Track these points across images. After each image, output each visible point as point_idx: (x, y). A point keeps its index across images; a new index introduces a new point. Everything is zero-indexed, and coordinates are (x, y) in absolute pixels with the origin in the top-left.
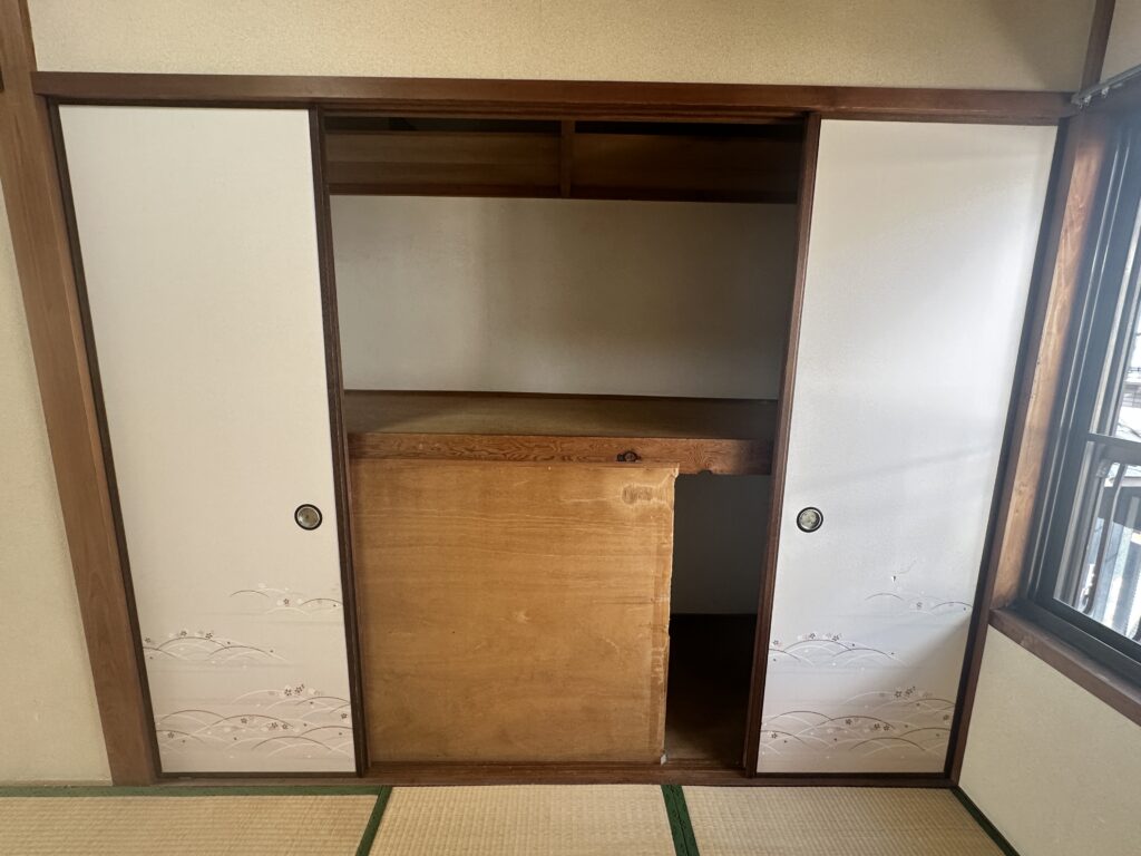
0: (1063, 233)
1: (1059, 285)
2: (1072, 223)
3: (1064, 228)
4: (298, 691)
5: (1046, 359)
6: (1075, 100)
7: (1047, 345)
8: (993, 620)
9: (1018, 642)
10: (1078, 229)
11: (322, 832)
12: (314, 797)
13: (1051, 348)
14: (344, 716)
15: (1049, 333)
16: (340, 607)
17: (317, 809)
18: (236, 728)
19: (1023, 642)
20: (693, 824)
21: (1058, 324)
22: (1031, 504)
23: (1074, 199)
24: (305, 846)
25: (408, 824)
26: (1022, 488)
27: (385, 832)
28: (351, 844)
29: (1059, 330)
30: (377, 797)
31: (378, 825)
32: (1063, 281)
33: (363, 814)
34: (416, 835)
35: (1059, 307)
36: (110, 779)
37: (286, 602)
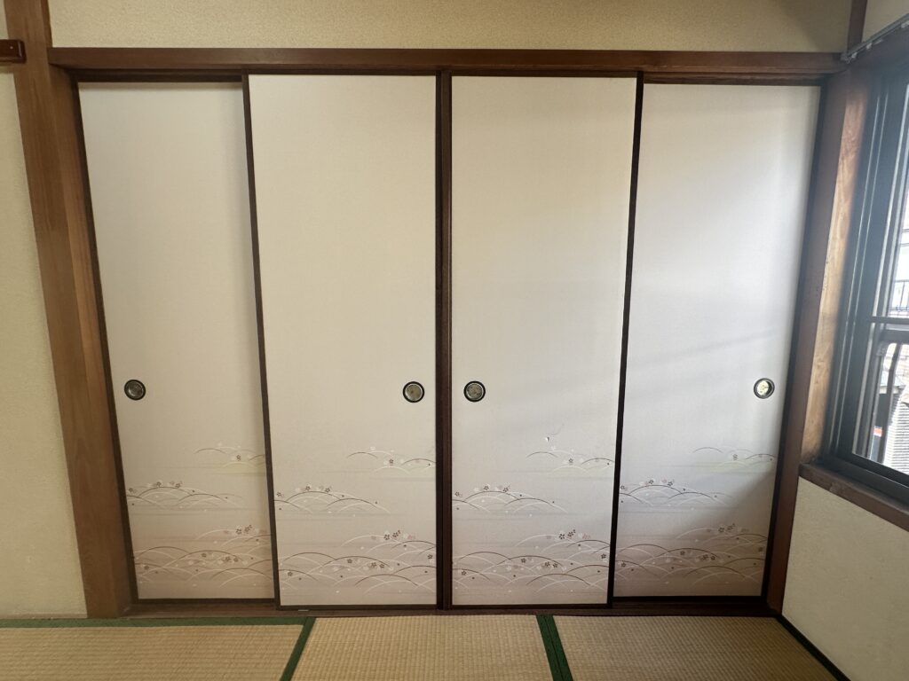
0: (840, 160)
1: (840, 201)
2: (847, 152)
3: (841, 156)
4: (395, 535)
5: (833, 258)
6: (844, 58)
7: (833, 248)
8: (803, 473)
9: (828, 489)
10: (852, 157)
11: (256, 656)
12: (250, 627)
13: (837, 250)
14: (430, 557)
15: (834, 239)
16: (434, 466)
17: (253, 636)
18: (342, 567)
19: (831, 488)
20: (564, 648)
21: (841, 231)
22: (827, 375)
23: (847, 133)
24: (240, 668)
25: (327, 649)
26: (820, 364)
27: (308, 656)
28: (279, 666)
29: (842, 236)
30: (302, 626)
31: (302, 649)
32: (842, 197)
33: (290, 641)
34: (333, 659)
35: (840, 218)
36: (86, 613)
37: (391, 462)
